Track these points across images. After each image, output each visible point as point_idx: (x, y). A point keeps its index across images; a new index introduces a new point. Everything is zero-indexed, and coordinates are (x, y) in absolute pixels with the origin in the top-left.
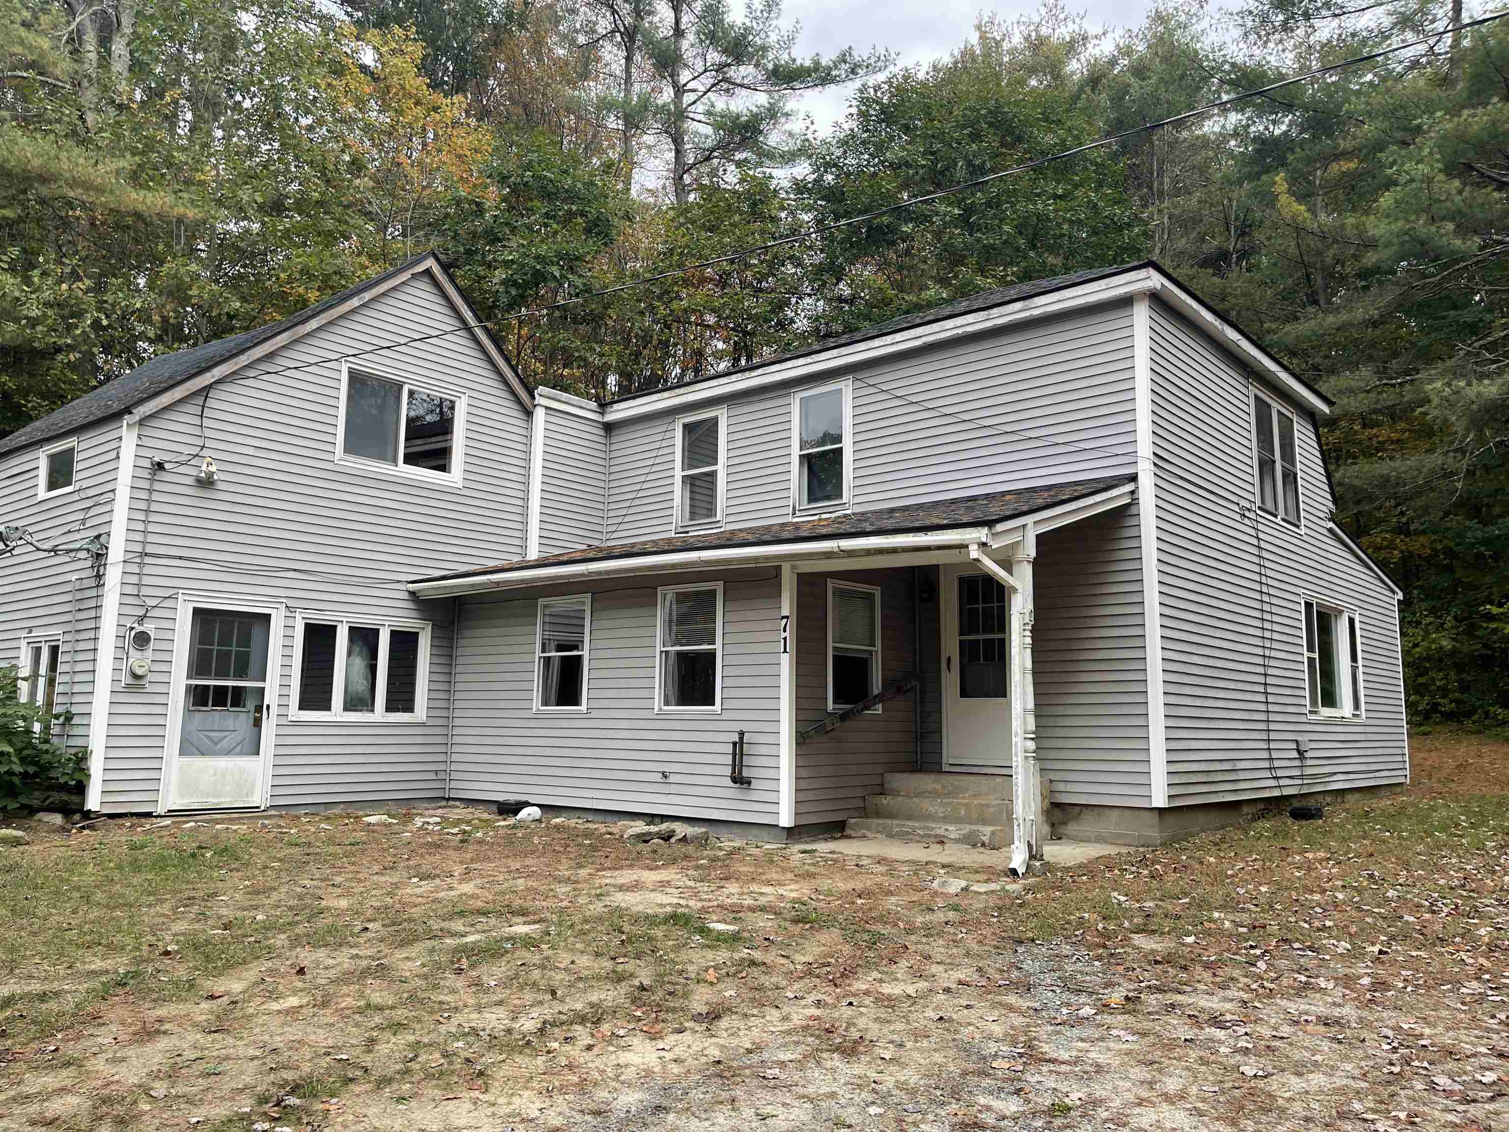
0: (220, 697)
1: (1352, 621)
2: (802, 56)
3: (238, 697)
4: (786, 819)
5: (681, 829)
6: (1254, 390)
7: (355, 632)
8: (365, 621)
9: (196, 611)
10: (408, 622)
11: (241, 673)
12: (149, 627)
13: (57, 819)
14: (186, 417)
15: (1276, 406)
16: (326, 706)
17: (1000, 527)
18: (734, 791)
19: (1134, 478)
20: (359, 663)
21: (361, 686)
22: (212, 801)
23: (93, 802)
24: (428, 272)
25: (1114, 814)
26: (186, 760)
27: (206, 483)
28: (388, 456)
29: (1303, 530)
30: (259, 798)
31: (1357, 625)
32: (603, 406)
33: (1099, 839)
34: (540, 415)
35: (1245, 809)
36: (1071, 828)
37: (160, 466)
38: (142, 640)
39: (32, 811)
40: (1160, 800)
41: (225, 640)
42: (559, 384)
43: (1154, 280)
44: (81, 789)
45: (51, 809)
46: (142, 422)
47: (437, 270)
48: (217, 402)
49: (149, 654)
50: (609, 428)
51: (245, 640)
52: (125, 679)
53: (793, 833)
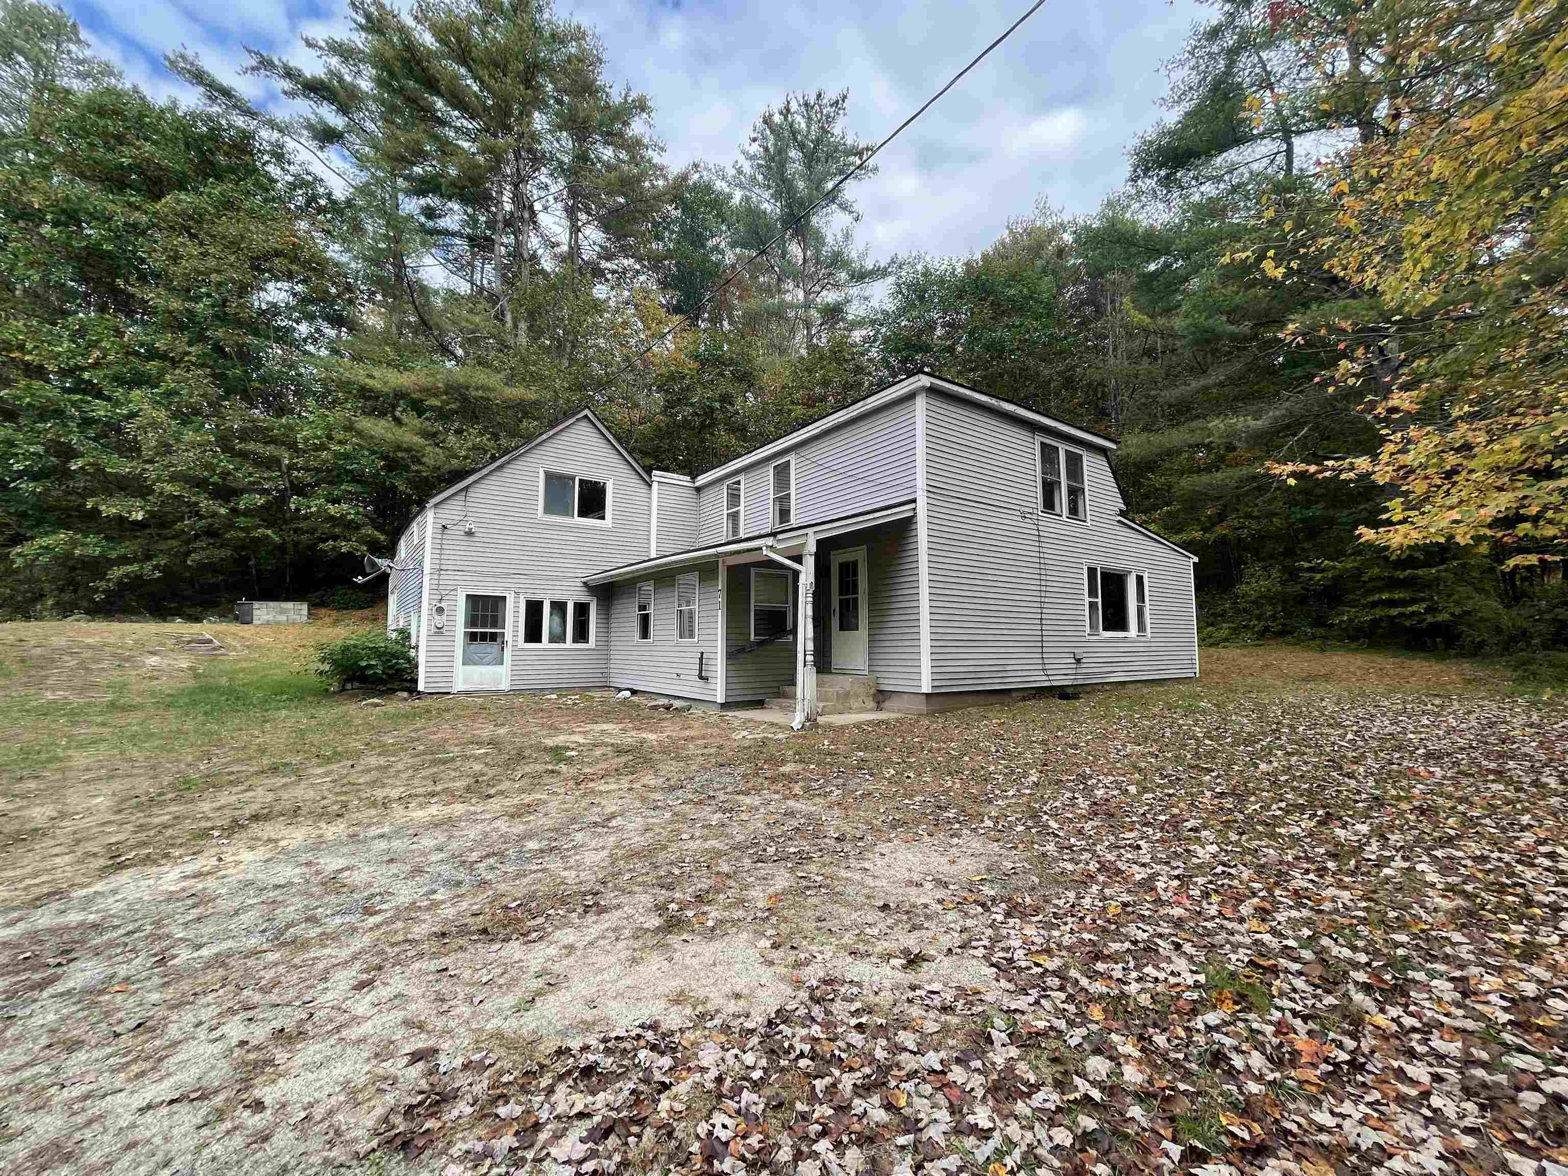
0: (483, 637)
1: (1140, 579)
2: (869, 265)
3: (493, 637)
4: (720, 699)
5: (677, 704)
6: (1039, 439)
7: (553, 604)
8: (558, 597)
9: (468, 596)
10: (584, 598)
11: (494, 626)
12: (443, 605)
13: (405, 694)
14: (458, 502)
15: (1063, 448)
16: (539, 640)
17: (780, 537)
18: (701, 683)
19: (914, 501)
20: (557, 619)
21: (558, 630)
22: (479, 687)
23: (421, 687)
24: (586, 416)
25: (905, 697)
26: (467, 667)
27: (470, 533)
28: (567, 513)
29: (1089, 523)
30: (505, 686)
31: (1146, 580)
32: (694, 478)
33: (899, 711)
34: (655, 485)
35: (1014, 694)
36: (887, 704)
37: (444, 527)
38: (440, 610)
39: (394, 691)
40: (926, 688)
41: (485, 609)
42: (666, 469)
43: (925, 381)
44: (415, 681)
45: (402, 690)
46: (436, 506)
47: (590, 415)
48: (473, 493)
49: (444, 617)
50: (698, 490)
51: (495, 608)
52: (433, 629)
53: (725, 706)
